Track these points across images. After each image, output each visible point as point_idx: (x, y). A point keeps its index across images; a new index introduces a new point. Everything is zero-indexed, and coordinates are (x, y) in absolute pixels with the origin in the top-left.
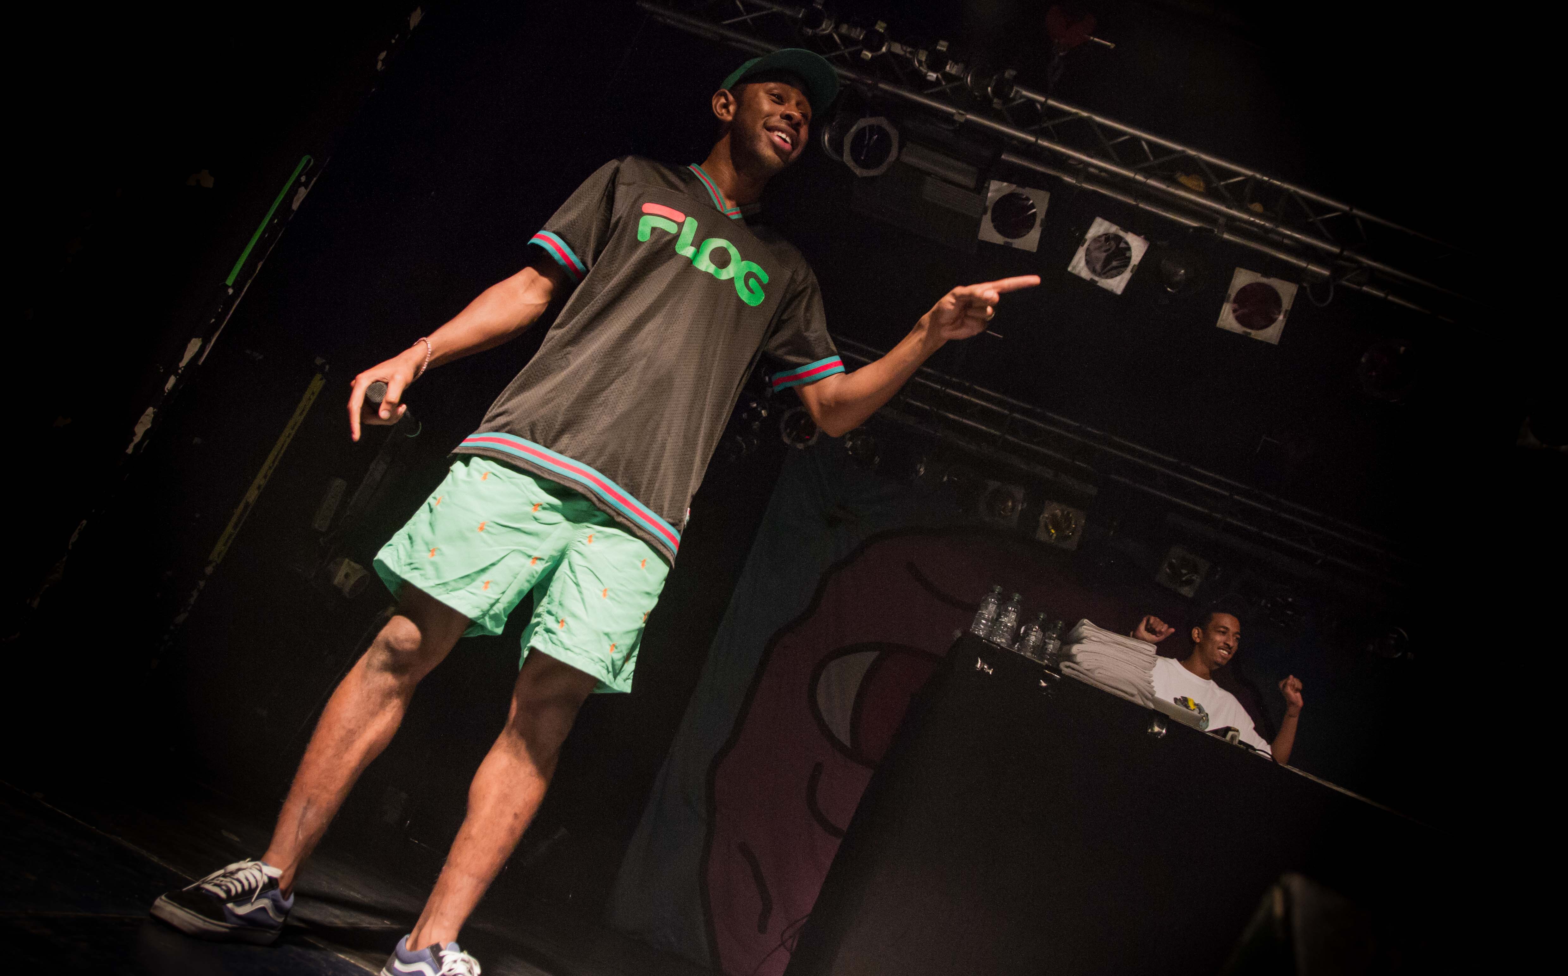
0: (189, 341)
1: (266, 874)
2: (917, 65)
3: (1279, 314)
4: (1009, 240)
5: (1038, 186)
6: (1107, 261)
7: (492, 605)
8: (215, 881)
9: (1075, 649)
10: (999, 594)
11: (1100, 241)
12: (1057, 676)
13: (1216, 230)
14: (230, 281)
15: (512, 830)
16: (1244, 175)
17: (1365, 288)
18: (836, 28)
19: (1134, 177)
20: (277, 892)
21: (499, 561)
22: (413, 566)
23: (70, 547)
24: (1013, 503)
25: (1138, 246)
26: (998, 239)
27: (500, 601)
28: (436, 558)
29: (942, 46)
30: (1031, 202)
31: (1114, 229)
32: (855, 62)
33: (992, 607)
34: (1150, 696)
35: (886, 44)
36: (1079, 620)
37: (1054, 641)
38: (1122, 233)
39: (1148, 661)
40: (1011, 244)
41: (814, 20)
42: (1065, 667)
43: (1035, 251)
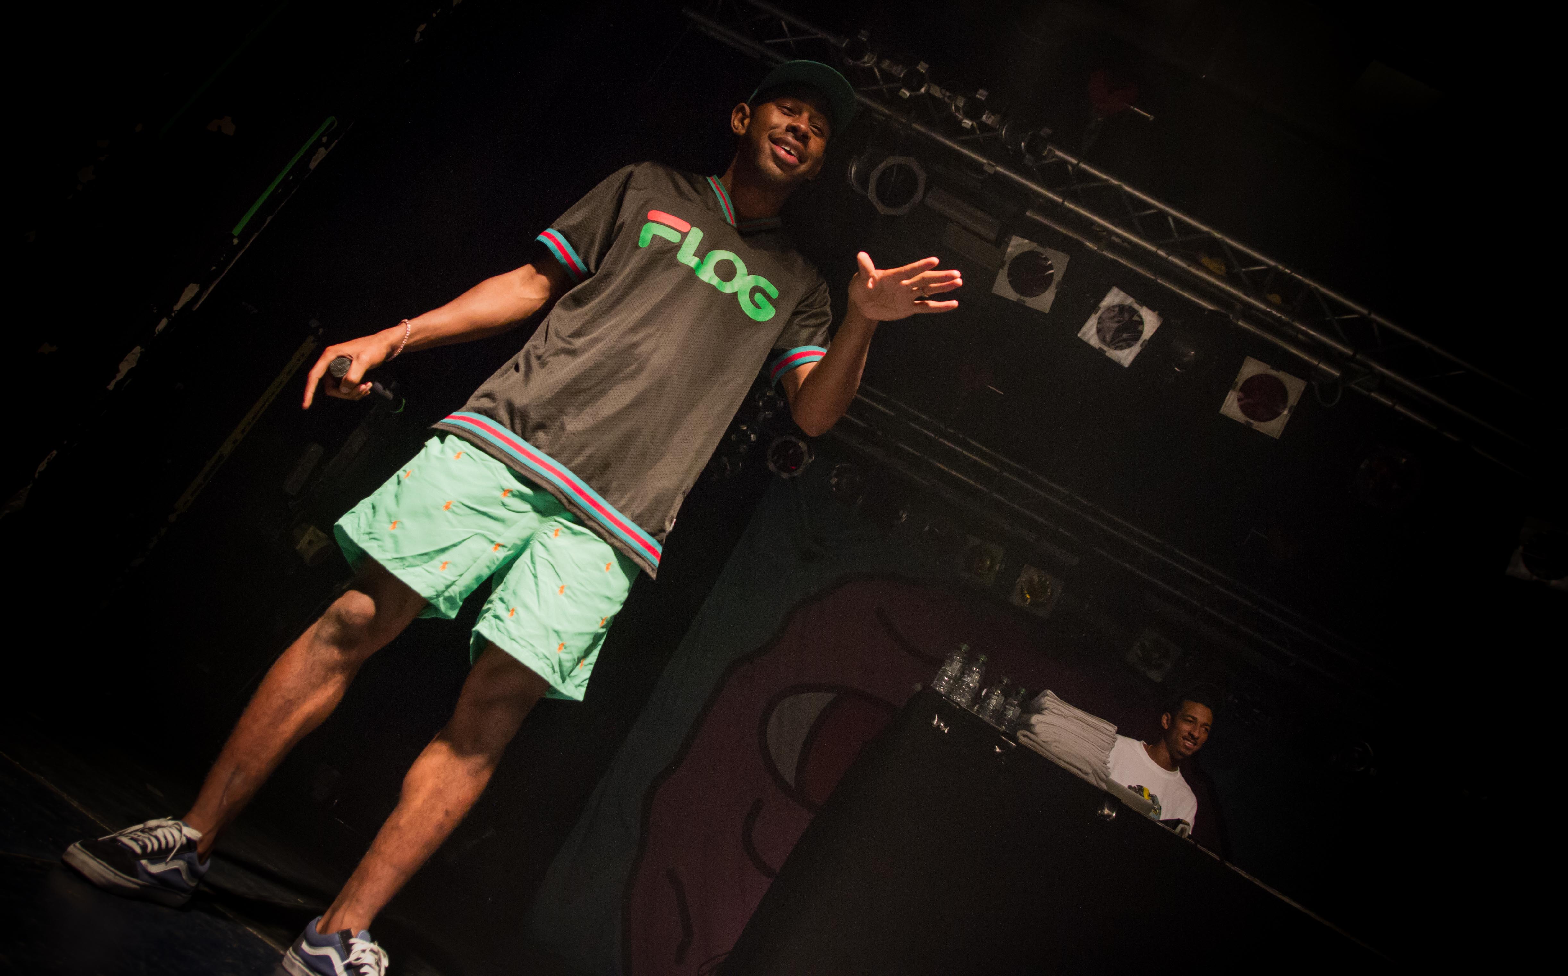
0: (187, 286)
1: (185, 835)
2: (954, 110)
3: (1284, 409)
4: (1023, 298)
5: (1059, 248)
6: (1118, 332)
7: (448, 587)
8: (132, 835)
9: (1035, 719)
10: (965, 652)
11: (1113, 311)
12: (1013, 744)
13: (1231, 316)
14: (236, 231)
15: (440, 826)
16: (1268, 265)
17: (1373, 395)
18: (878, 63)
19: (1157, 250)
20: (194, 855)
21: (460, 543)
22: (372, 536)
23: (36, 475)
24: (991, 563)
25: (1151, 321)
26: (1011, 294)
27: (456, 583)
28: (396, 531)
29: (981, 95)
30: (1050, 262)
31: (1129, 301)
32: (894, 100)
33: (956, 665)
34: (1104, 777)
35: (926, 85)
36: (1043, 690)
37: (1015, 708)
38: (1136, 306)
39: (1107, 741)
40: (1024, 302)
41: (857, 51)
42: (1022, 735)
43: (1047, 312)
